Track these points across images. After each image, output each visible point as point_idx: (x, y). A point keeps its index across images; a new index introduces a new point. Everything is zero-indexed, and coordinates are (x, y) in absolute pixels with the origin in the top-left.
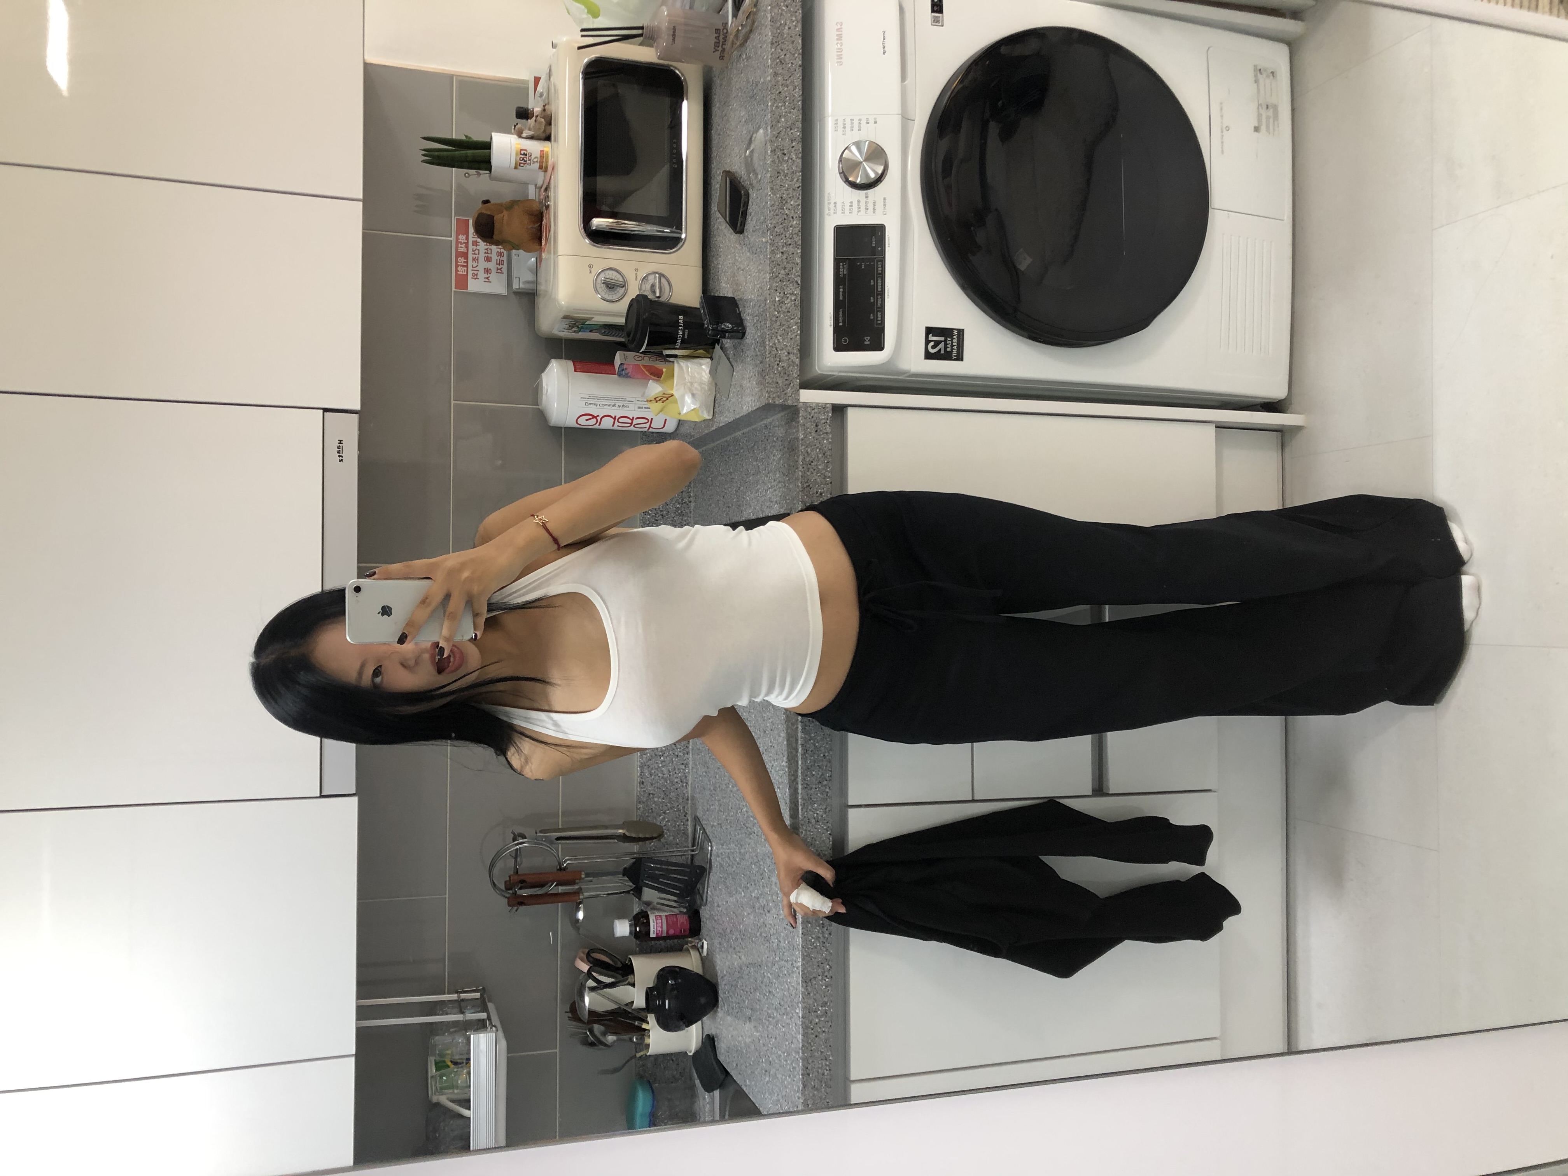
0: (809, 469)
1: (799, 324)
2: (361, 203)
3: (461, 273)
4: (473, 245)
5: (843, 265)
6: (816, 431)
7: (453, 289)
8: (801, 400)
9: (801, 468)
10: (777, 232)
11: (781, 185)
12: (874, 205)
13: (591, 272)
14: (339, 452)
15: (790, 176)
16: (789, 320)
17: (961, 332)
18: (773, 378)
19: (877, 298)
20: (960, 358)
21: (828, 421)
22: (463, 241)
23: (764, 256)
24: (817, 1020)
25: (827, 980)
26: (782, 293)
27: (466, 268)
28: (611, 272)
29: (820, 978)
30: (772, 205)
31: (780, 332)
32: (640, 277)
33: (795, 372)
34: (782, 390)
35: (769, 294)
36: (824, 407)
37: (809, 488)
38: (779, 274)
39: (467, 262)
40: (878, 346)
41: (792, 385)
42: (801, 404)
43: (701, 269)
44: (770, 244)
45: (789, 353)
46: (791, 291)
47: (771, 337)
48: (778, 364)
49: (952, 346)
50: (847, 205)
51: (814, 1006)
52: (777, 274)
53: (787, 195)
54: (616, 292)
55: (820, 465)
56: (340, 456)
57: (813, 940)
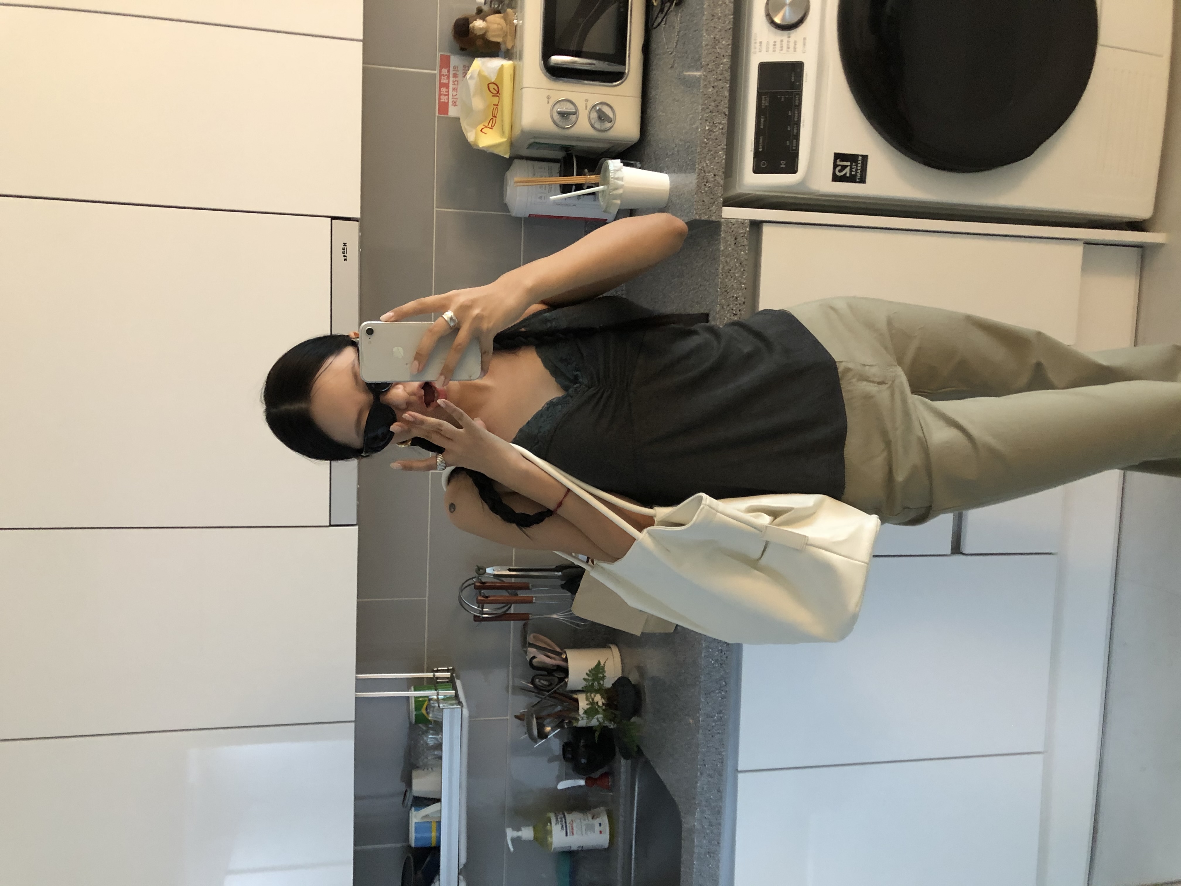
0: (727, 276)
1: (725, 150)
2: (361, 43)
3: (443, 101)
4: (453, 77)
5: (765, 98)
6: (735, 244)
7: (437, 114)
8: (723, 217)
9: (720, 276)
10: (709, 69)
11: (715, 27)
12: (795, 44)
13: (548, 103)
14: (344, 253)
15: (723, 18)
16: (716, 146)
17: (865, 158)
18: (701, 197)
19: (794, 127)
20: (863, 180)
21: (746, 235)
22: (445, 74)
23: (697, 89)
24: (713, 724)
25: (723, 693)
26: (711, 124)
27: (447, 97)
28: (565, 103)
29: (717, 692)
30: (707, 45)
31: (708, 157)
32: (589, 106)
33: (719, 191)
34: (707, 208)
35: (701, 124)
36: (742, 223)
37: (726, 293)
38: (710, 105)
39: (448, 92)
40: (792, 169)
41: (716, 203)
42: (723, 220)
43: (640, 99)
44: (703, 80)
45: (715, 175)
46: (719, 121)
47: (701, 161)
48: (705, 185)
49: (857, 170)
50: (771, 44)
51: (712, 713)
52: (708, 106)
53: (720, 35)
54: (569, 119)
55: (737, 273)
56: (344, 256)
57: (713, 662)
